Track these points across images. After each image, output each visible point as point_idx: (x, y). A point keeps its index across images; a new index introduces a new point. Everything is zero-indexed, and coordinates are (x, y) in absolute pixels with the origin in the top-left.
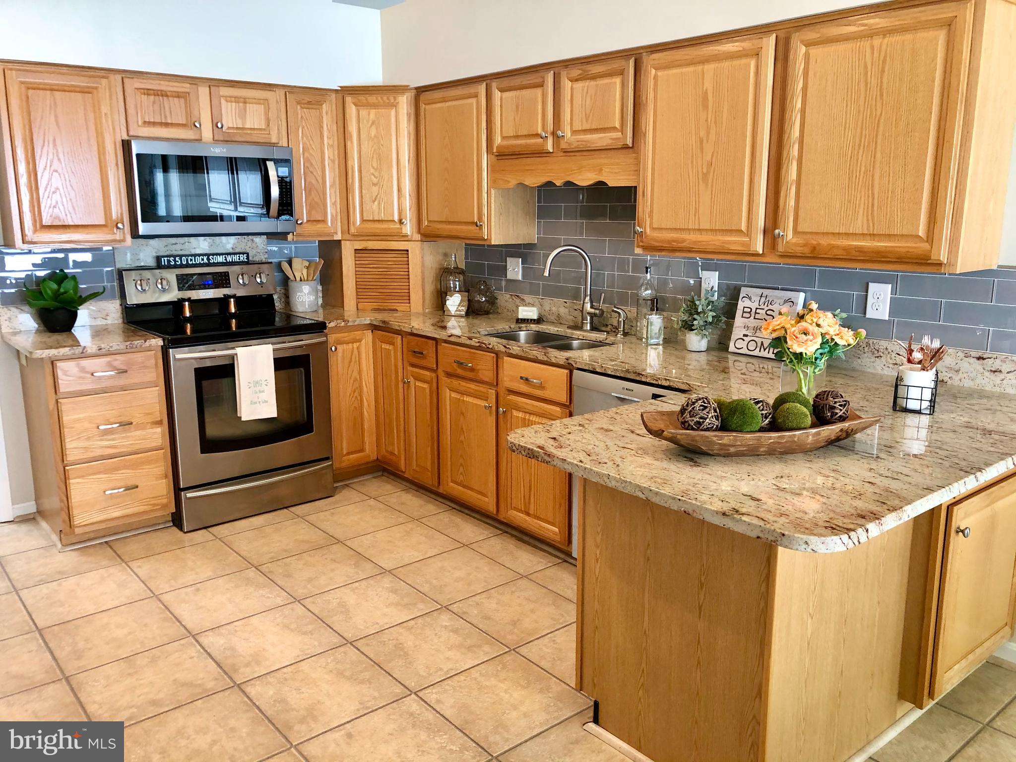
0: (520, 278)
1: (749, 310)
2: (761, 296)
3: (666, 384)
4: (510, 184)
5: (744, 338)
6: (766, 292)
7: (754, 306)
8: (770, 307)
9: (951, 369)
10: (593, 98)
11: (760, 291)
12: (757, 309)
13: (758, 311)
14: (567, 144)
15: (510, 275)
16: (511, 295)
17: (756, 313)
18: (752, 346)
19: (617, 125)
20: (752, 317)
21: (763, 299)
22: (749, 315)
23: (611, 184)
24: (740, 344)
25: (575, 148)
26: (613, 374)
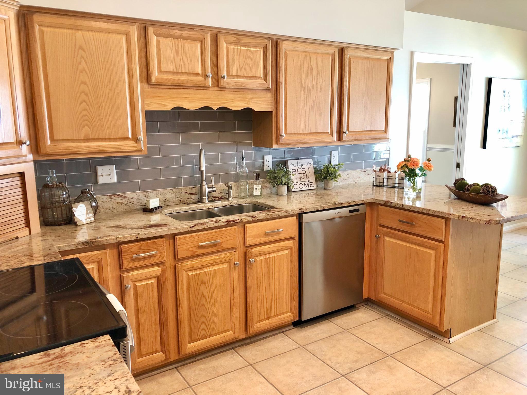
0: (115, 180)
1: (295, 170)
2: (298, 163)
3: (353, 204)
4: (168, 107)
5: (296, 183)
6: (299, 161)
7: (296, 168)
8: (303, 167)
9: (358, 177)
10: (245, 56)
11: (296, 161)
12: (298, 169)
13: (298, 170)
14: (226, 83)
15: (101, 180)
16: (110, 196)
17: (298, 171)
18: (301, 186)
19: (262, 76)
20: (297, 173)
21: (299, 164)
22: (295, 173)
23: (256, 110)
24: (296, 187)
25: (233, 86)
26: (328, 208)
